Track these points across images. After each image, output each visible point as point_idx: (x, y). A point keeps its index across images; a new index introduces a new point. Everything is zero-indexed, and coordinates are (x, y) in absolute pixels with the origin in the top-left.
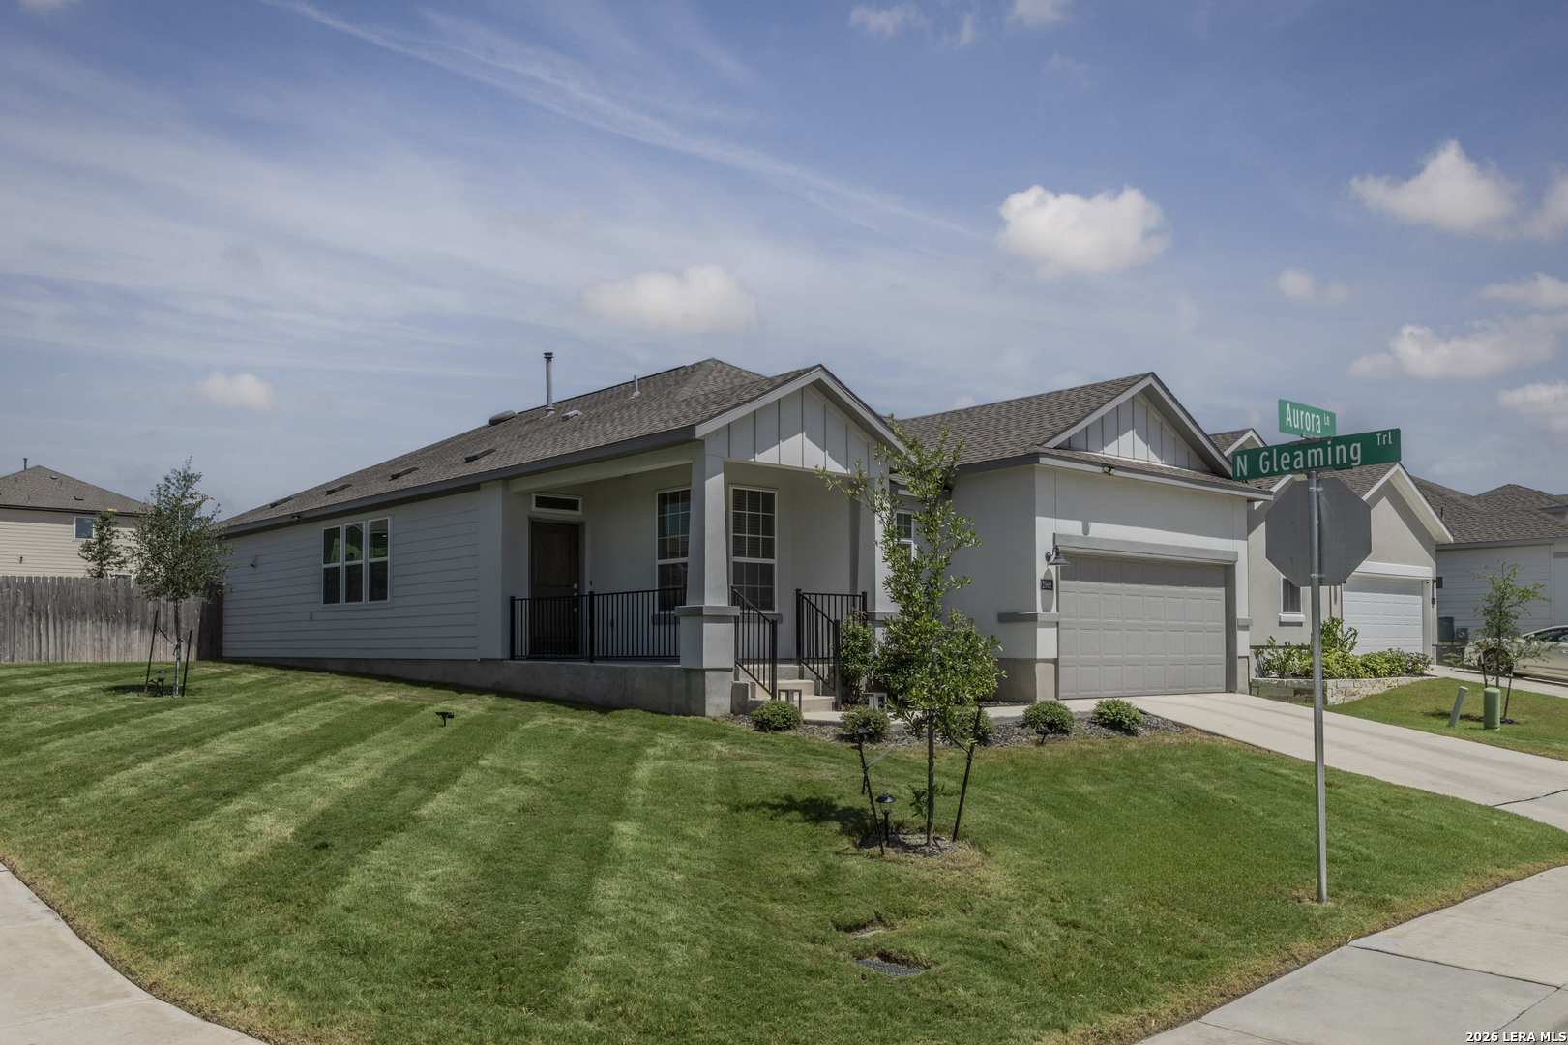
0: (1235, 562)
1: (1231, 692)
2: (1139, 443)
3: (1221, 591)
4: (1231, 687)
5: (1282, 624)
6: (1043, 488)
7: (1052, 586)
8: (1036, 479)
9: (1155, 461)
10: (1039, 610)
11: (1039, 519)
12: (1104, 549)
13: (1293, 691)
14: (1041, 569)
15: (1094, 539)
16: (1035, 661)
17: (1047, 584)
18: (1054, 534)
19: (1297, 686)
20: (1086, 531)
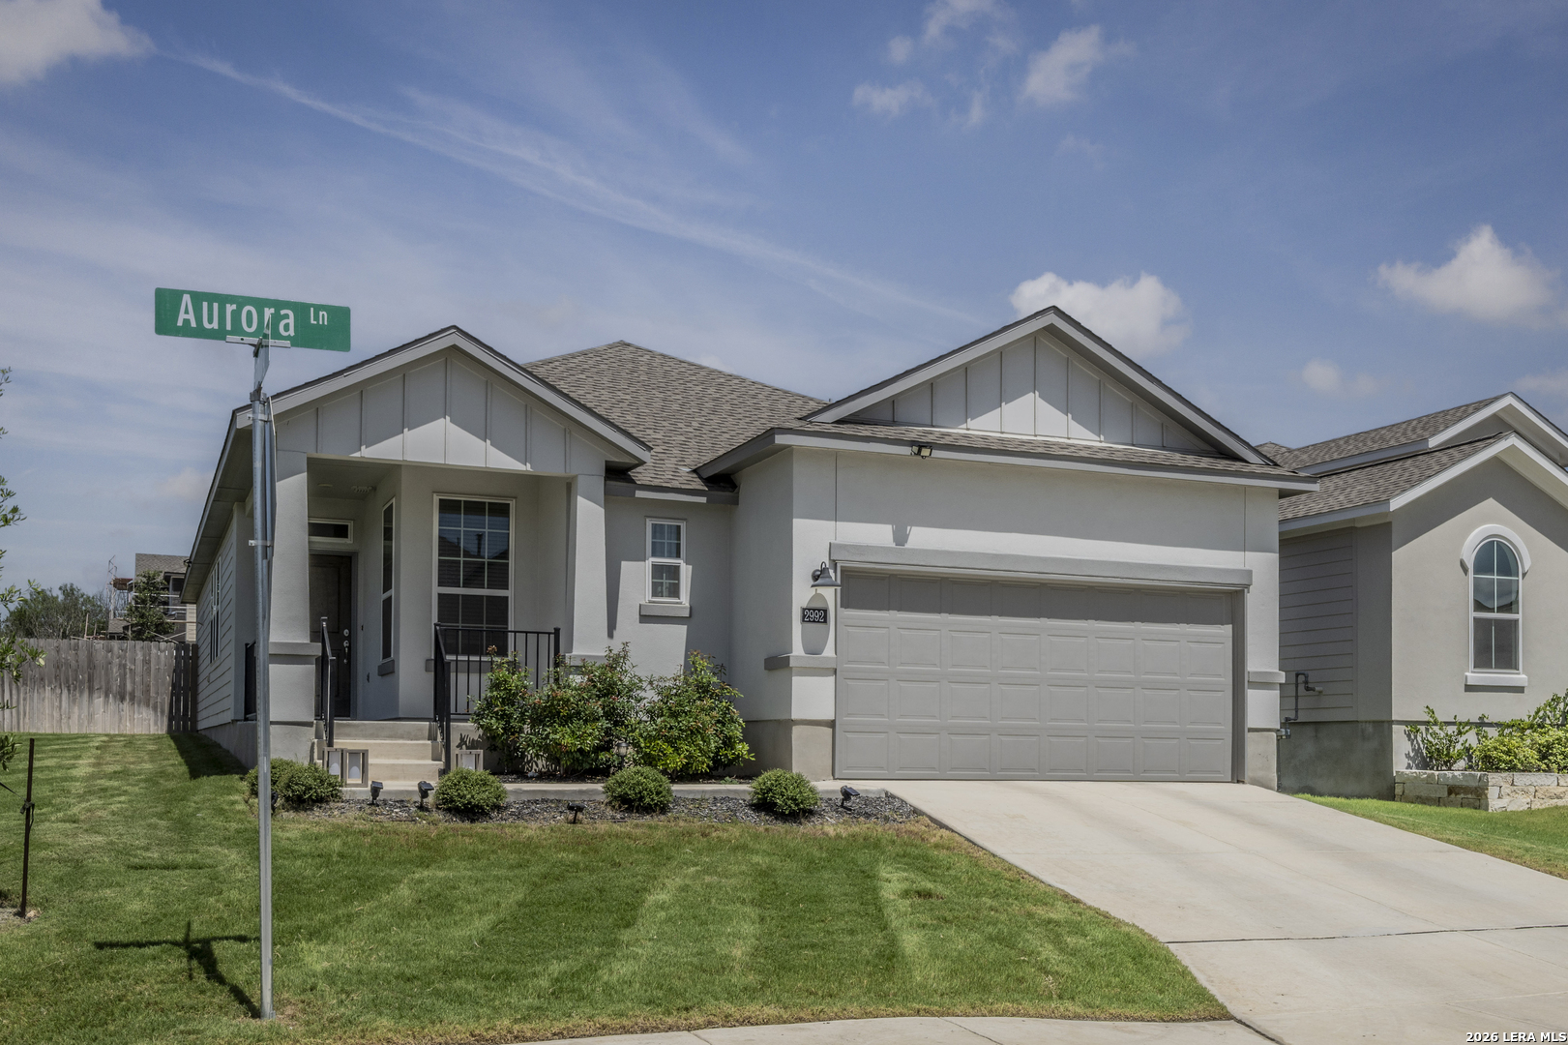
0: (1247, 586)
1: (1238, 782)
2: (1046, 410)
3: (1227, 630)
4: (1237, 776)
5: (1469, 688)
6: (804, 480)
7: (825, 617)
8: (795, 465)
9: (1083, 437)
10: (797, 649)
11: (798, 524)
12: (940, 566)
13: (1446, 789)
14: (802, 594)
15: (914, 551)
16: (788, 724)
17: (816, 615)
18: (830, 544)
19: (1451, 782)
20: (900, 538)
